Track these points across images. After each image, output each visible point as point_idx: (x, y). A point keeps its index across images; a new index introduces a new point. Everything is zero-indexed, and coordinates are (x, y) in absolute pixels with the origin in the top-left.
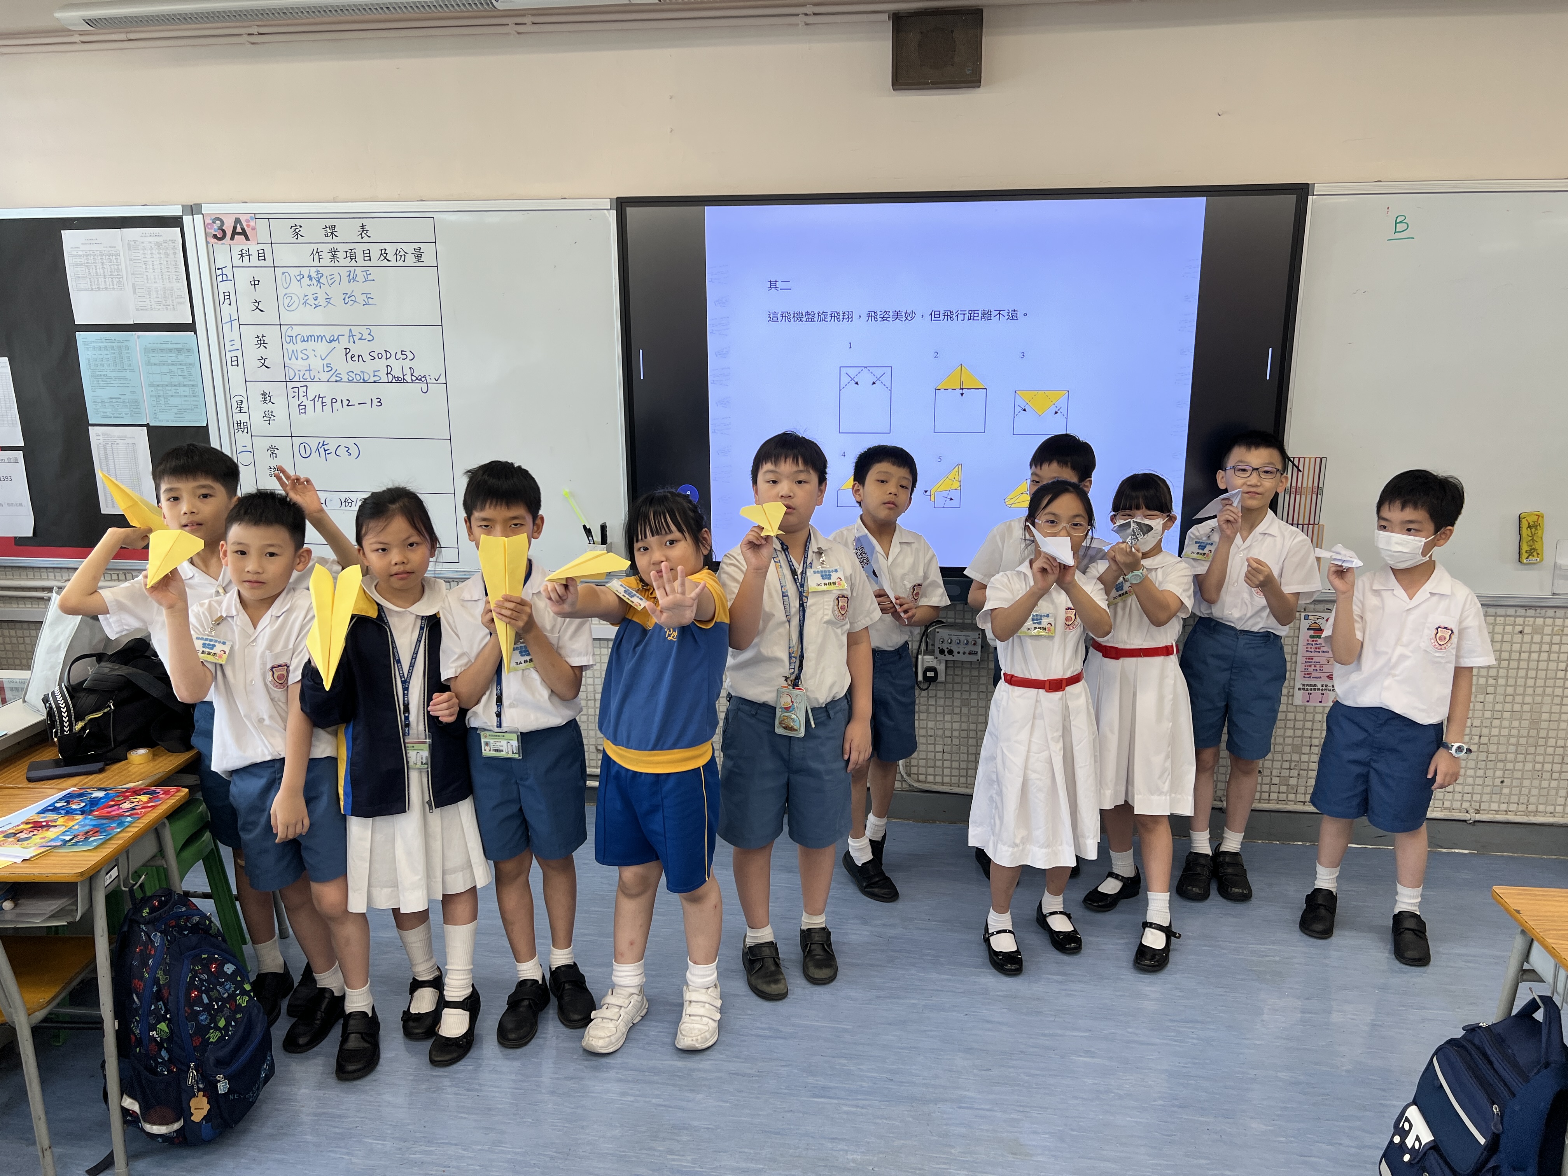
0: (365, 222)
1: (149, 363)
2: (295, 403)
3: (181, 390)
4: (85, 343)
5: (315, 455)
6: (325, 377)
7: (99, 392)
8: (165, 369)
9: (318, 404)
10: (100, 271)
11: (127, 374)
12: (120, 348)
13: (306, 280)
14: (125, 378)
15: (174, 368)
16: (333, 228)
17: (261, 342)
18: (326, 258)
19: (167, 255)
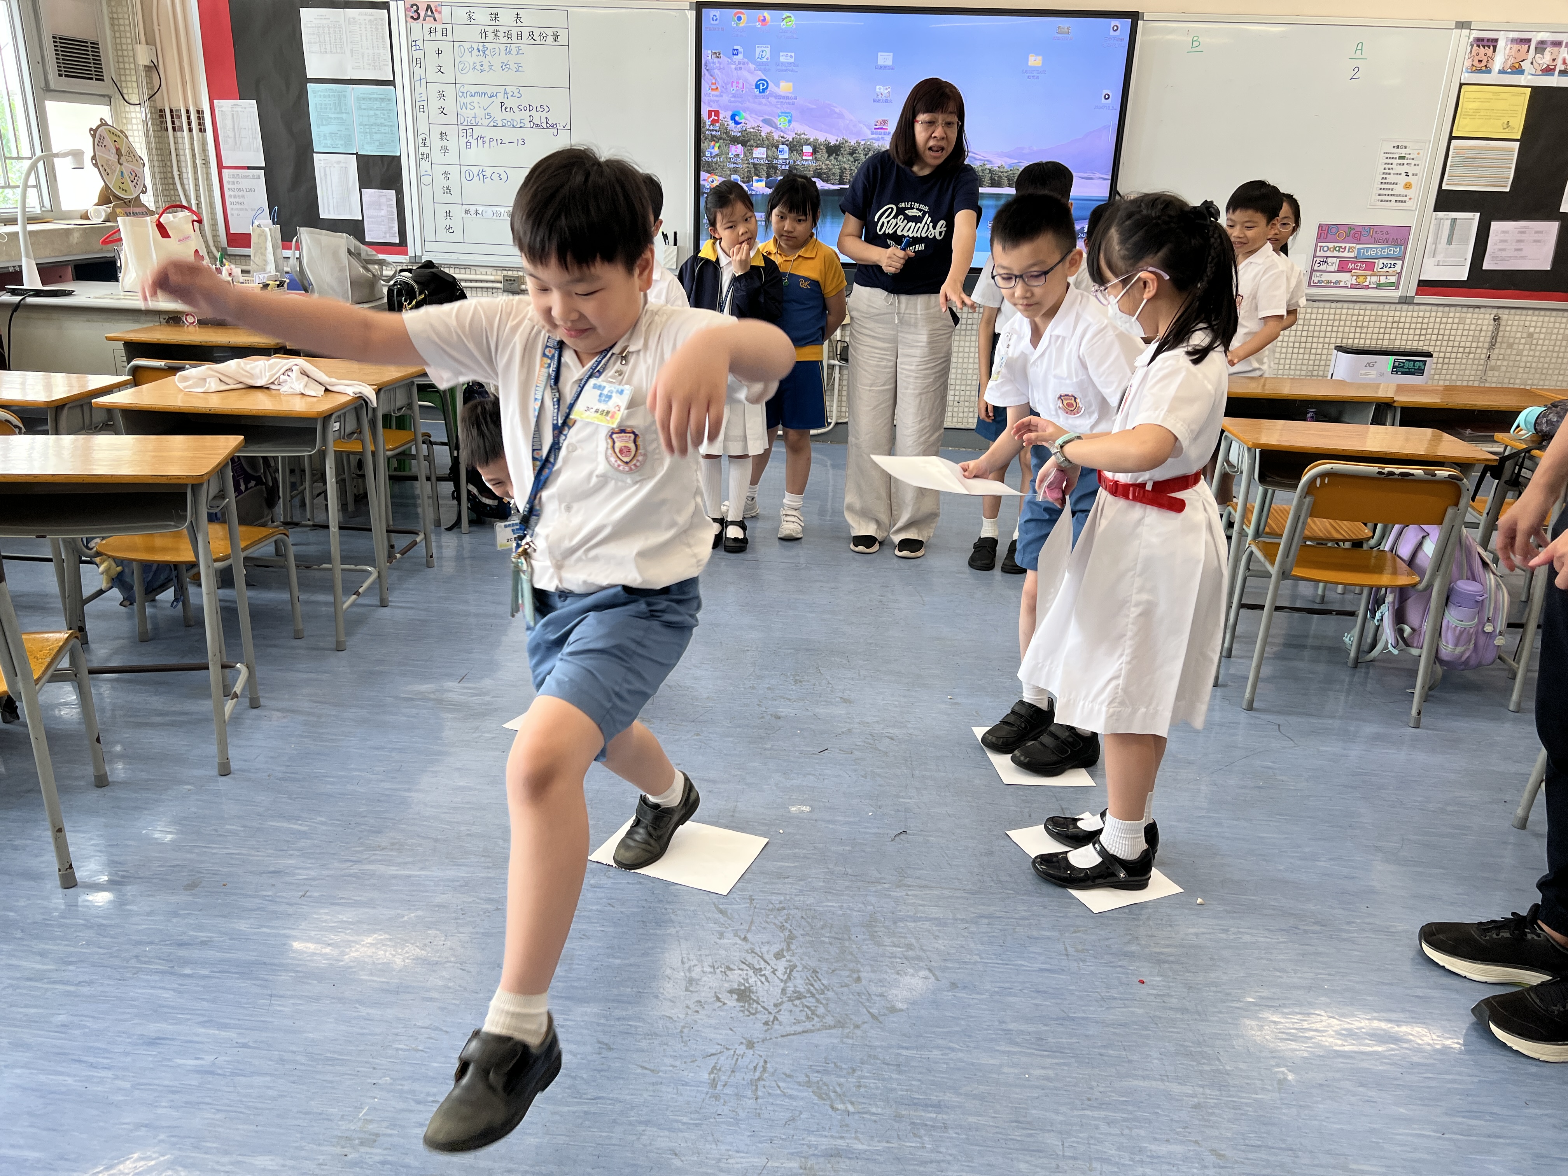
0: (519, 11)
1: (360, 108)
2: (463, 141)
3: (382, 129)
4: (314, 92)
5: (476, 178)
6: (486, 122)
7: (322, 128)
8: (372, 113)
9: (480, 142)
10: (327, 39)
11: (344, 116)
12: (339, 96)
13: (475, 52)
14: (342, 119)
15: (378, 112)
16: (496, 14)
17: (442, 96)
18: (491, 36)
19: (377, 29)
